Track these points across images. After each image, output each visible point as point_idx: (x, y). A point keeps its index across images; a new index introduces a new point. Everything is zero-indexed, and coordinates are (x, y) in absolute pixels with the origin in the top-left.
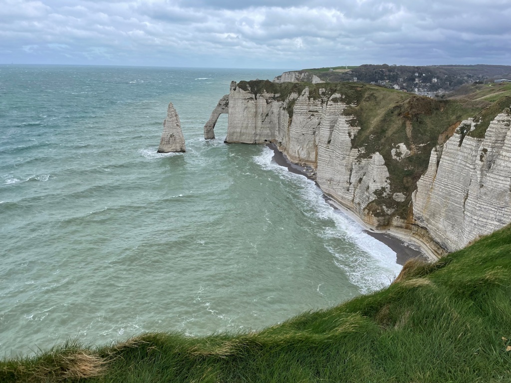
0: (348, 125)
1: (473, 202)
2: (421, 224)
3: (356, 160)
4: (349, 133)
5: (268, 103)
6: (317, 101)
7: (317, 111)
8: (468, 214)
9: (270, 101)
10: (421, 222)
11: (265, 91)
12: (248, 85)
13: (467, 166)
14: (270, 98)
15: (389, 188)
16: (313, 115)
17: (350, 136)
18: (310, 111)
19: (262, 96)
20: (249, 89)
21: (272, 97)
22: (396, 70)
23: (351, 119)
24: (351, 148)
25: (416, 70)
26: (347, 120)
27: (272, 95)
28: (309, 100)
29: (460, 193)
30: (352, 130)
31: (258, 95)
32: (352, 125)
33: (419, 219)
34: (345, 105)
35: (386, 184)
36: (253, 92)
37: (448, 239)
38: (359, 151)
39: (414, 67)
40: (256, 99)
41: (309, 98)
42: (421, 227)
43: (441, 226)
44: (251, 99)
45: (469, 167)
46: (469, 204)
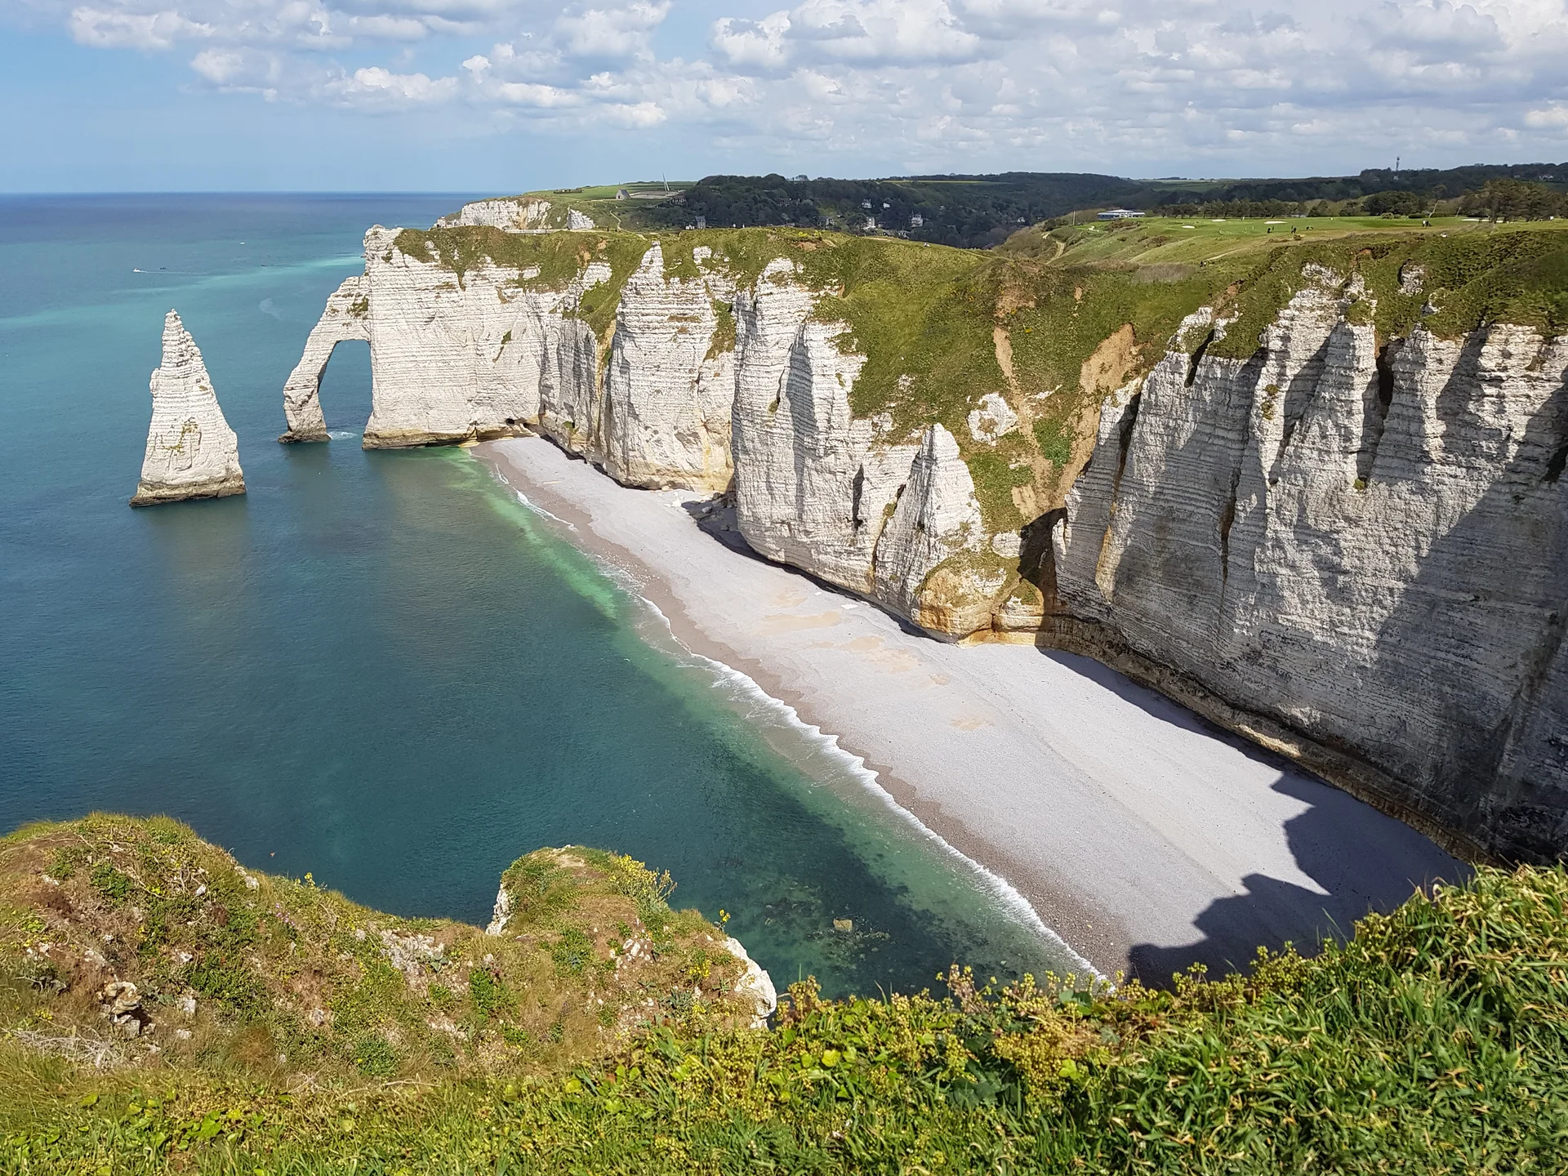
0: (834, 352)
1: (1253, 529)
2: (1083, 612)
3: (872, 453)
4: (839, 376)
5: (504, 301)
6: (692, 285)
7: (693, 319)
8: (1240, 561)
9: (509, 292)
10: (1082, 606)
11: (488, 259)
12: (430, 244)
13: (1218, 437)
14: (508, 282)
15: (980, 524)
16: (683, 330)
17: (841, 384)
18: (672, 318)
19: (484, 278)
20: (436, 254)
21: (516, 282)
22: (808, 192)
23: (839, 332)
24: (853, 418)
25: (865, 191)
26: (829, 336)
27: (514, 273)
28: (667, 283)
29: (1203, 511)
30: (845, 366)
31: (469, 275)
32: (843, 352)
33: (1074, 597)
34: (806, 294)
35: (970, 511)
36: (447, 263)
37: (1177, 638)
38: (875, 425)
39: (855, 182)
40: (463, 288)
41: (667, 277)
42: (1083, 621)
43: (1153, 606)
44: (449, 286)
45: (1223, 438)
46: (1241, 536)
